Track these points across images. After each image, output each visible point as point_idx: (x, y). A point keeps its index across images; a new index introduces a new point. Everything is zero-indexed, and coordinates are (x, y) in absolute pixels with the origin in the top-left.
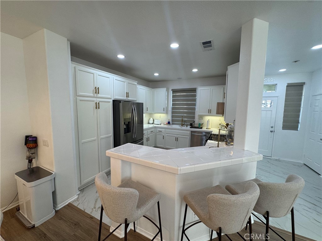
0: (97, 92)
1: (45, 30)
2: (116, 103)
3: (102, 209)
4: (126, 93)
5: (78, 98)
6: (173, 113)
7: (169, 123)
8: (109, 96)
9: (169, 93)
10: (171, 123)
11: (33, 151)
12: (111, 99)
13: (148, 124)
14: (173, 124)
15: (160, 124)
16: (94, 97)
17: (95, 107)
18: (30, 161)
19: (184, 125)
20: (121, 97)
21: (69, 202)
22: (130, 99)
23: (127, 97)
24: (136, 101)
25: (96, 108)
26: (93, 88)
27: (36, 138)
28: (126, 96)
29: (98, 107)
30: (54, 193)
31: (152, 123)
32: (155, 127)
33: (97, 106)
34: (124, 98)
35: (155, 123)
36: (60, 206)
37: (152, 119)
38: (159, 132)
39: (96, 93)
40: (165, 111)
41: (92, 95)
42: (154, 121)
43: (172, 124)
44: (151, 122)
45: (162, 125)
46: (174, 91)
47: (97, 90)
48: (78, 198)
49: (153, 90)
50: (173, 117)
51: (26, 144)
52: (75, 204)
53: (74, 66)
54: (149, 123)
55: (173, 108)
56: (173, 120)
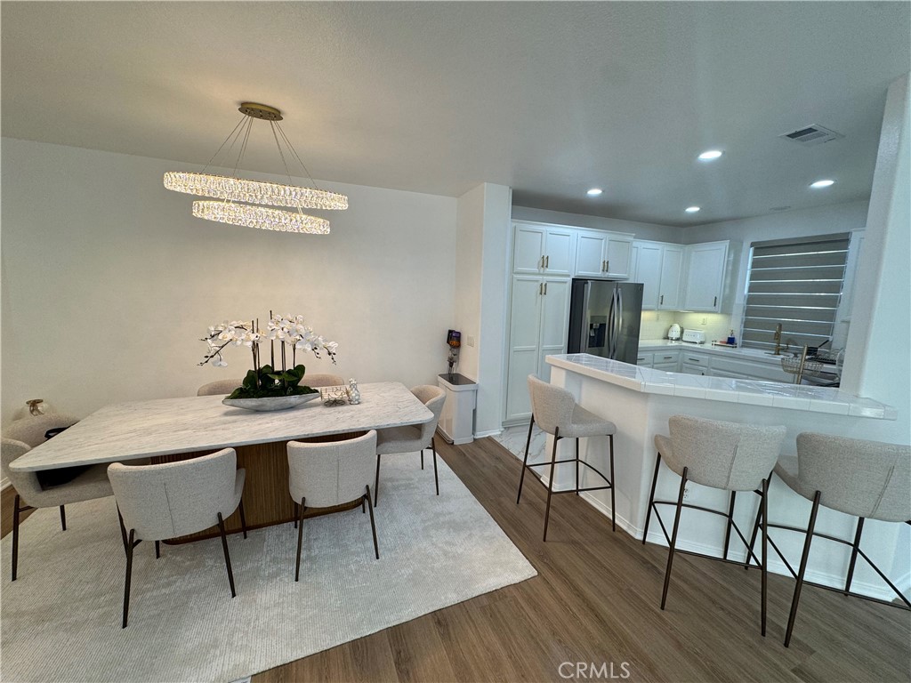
0: (545, 265)
1: (486, 184)
2: (578, 285)
3: (533, 421)
4: (602, 264)
5: (515, 276)
6: (748, 312)
7: (731, 341)
8: (566, 272)
9: (743, 256)
10: (739, 340)
11: (455, 350)
12: (569, 276)
13: (665, 338)
14: (744, 345)
15: (702, 343)
16: (539, 274)
17: (539, 292)
18: (451, 365)
19: (783, 349)
20: (591, 271)
21: (490, 434)
22: (612, 274)
23: (603, 270)
24: (626, 279)
25: (541, 293)
26: (539, 258)
27: (459, 333)
28: (601, 269)
29: (543, 292)
30: (475, 411)
31: (678, 339)
32: (681, 349)
33: (543, 290)
34: (599, 274)
35: (684, 339)
36: (479, 435)
37: (677, 328)
38: (690, 361)
39: (543, 266)
40: (722, 306)
41: (536, 270)
42: (682, 332)
43: (742, 346)
44: (675, 333)
45: (708, 346)
46: (759, 248)
47: (545, 262)
48: (501, 435)
49: (687, 248)
50: (747, 324)
51: (448, 342)
52: (498, 440)
53: (514, 224)
54: (667, 338)
55: (750, 300)
56: (745, 336)
